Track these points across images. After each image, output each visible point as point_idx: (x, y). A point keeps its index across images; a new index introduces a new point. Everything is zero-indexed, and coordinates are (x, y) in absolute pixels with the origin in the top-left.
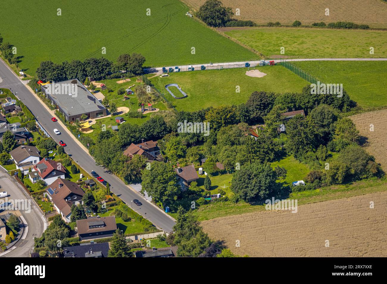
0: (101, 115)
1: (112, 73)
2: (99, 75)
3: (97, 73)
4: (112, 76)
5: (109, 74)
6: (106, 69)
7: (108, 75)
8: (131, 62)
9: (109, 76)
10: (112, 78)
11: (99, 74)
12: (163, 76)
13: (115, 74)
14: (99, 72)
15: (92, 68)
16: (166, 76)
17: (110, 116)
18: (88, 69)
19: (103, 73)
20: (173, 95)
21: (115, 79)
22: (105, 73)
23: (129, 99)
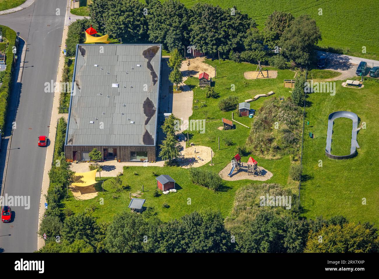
0: (143, 157)
1: (244, 50)
2: (215, 47)
3: (212, 41)
4: (243, 55)
5: (240, 48)
6: (234, 36)
7: (235, 50)
8: (289, 35)
9: (237, 55)
10: (241, 60)
11: (213, 45)
12: (349, 85)
13: (250, 53)
14: (217, 39)
15: (204, 28)
16: (355, 85)
17: (161, 164)
18: (195, 27)
19: (225, 44)
20: (329, 145)
21: (249, 64)
22: (231, 45)
23: (234, 127)
